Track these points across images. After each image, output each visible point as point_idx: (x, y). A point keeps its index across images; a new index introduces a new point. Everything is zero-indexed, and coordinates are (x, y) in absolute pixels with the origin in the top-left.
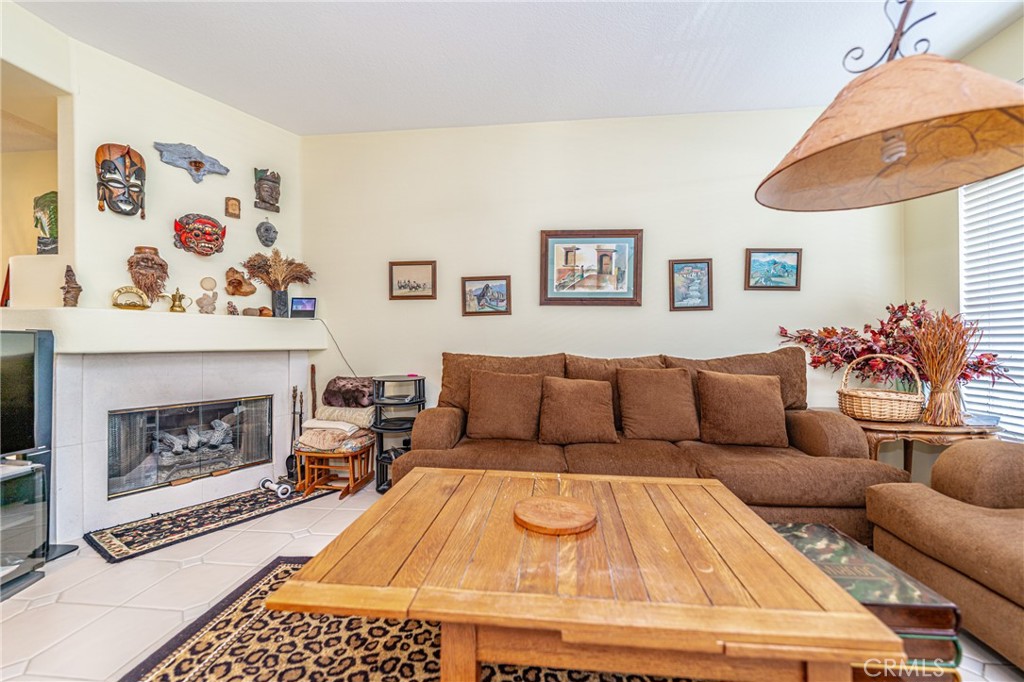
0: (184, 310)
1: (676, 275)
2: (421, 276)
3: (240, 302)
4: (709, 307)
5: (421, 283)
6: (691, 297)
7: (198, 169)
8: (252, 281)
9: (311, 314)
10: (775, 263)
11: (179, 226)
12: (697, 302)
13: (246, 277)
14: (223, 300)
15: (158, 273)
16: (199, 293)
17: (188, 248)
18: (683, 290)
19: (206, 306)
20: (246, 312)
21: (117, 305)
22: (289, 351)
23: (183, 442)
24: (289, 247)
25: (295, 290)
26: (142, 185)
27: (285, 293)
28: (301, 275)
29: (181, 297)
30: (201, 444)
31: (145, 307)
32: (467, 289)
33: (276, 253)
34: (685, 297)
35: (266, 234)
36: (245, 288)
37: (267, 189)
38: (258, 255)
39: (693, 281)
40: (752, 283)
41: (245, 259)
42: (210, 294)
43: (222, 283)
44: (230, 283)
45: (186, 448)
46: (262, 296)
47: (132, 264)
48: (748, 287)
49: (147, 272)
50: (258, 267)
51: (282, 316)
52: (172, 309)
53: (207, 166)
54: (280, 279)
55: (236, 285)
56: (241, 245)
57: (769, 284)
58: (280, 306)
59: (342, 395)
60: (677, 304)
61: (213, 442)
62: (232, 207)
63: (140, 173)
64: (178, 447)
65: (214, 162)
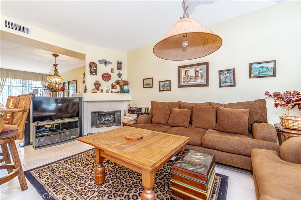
0: (103, 93)
1: (221, 75)
2: (150, 82)
3: (114, 90)
4: (234, 85)
5: (150, 83)
6: (227, 82)
7: (106, 64)
8: (116, 86)
9: (128, 92)
10: (263, 67)
11: (102, 76)
12: (229, 84)
13: (115, 85)
14: (111, 90)
15: (99, 86)
16: (106, 89)
17: (104, 80)
18: (224, 80)
19: (107, 92)
20: (115, 93)
21: (92, 92)
22: (124, 101)
23: (105, 119)
24: (124, 78)
25: (125, 87)
26: (96, 69)
27: (123, 88)
28: (126, 83)
29: (102, 90)
30: (108, 120)
31: (96, 92)
32: (160, 84)
33: (122, 79)
34: (225, 83)
35: (119, 75)
36: (115, 87)
37: (120, 65)
38: (118, 80)
39: (227, 77)
40: (252, 75)
41: (115, 81)
42: (108, 89)
43: (111, 87)
44: (112, 86)
45: (105, 120)
46: (118, 89)
47: (95, 84)
48: (250, 77)
49: (97, 85)
50: (118, 82)
51: (122, 93)
52: (101, 93)
53: (107, 63)
54: (122, 85)
55: (113, 87)
56: (114, 78)
57: (260, 75)
58: (122, 91)
59: (131, 111)
60: (222, 85)
61: (110, 120)
62: (113, 71)
63: (96, 67)
64: (104, 120)
65: (109, 62)
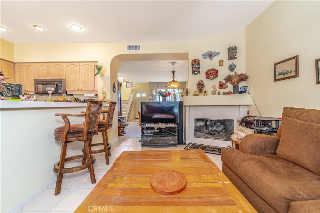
0: (206, 95)
2: (290, 66)
3: (222, 91)
5: (289, 70)
7: (211, 57)
8: (227, 84)
9: (244, 92)
13: (224, 83)
14: (218, 90)
15: (202, 86)
16: (212, 90)
19: (214, 93)
20: (224, 94)
21: (194, 95)
22: (239, 105)
23: (211, 129)
25: (242, 84)
26: (199, 66)
27: (238, 86)
28: (243, 78)
29: (206, 92)
30: (215, 130)
31: (198, 95)
33: (236, 73)
35: (232, 68)
36: (224, 86)
37: (232, 53)
38: (229, 75)
41: (224, 78)
42: (215, 89)
43: (218, 86)
44: (220, 85)
45: (211, 130)
46: (230, 87)
50: (228, 79)
51: (235, 94)
52: (204, 95)
53: (213, 55)
54: (236, 81)
55: (222, 86)
56: (224, 72)
58: (236, 90)
61: (218, 131)
62: (221, 63)
65: (215, 52)
